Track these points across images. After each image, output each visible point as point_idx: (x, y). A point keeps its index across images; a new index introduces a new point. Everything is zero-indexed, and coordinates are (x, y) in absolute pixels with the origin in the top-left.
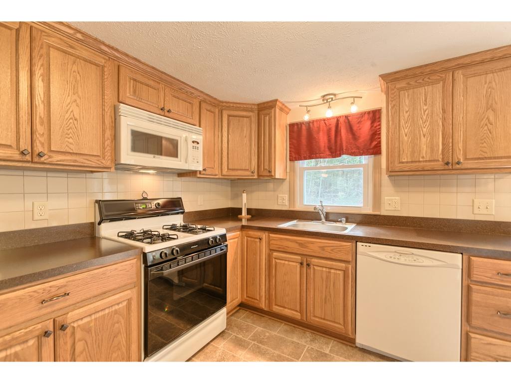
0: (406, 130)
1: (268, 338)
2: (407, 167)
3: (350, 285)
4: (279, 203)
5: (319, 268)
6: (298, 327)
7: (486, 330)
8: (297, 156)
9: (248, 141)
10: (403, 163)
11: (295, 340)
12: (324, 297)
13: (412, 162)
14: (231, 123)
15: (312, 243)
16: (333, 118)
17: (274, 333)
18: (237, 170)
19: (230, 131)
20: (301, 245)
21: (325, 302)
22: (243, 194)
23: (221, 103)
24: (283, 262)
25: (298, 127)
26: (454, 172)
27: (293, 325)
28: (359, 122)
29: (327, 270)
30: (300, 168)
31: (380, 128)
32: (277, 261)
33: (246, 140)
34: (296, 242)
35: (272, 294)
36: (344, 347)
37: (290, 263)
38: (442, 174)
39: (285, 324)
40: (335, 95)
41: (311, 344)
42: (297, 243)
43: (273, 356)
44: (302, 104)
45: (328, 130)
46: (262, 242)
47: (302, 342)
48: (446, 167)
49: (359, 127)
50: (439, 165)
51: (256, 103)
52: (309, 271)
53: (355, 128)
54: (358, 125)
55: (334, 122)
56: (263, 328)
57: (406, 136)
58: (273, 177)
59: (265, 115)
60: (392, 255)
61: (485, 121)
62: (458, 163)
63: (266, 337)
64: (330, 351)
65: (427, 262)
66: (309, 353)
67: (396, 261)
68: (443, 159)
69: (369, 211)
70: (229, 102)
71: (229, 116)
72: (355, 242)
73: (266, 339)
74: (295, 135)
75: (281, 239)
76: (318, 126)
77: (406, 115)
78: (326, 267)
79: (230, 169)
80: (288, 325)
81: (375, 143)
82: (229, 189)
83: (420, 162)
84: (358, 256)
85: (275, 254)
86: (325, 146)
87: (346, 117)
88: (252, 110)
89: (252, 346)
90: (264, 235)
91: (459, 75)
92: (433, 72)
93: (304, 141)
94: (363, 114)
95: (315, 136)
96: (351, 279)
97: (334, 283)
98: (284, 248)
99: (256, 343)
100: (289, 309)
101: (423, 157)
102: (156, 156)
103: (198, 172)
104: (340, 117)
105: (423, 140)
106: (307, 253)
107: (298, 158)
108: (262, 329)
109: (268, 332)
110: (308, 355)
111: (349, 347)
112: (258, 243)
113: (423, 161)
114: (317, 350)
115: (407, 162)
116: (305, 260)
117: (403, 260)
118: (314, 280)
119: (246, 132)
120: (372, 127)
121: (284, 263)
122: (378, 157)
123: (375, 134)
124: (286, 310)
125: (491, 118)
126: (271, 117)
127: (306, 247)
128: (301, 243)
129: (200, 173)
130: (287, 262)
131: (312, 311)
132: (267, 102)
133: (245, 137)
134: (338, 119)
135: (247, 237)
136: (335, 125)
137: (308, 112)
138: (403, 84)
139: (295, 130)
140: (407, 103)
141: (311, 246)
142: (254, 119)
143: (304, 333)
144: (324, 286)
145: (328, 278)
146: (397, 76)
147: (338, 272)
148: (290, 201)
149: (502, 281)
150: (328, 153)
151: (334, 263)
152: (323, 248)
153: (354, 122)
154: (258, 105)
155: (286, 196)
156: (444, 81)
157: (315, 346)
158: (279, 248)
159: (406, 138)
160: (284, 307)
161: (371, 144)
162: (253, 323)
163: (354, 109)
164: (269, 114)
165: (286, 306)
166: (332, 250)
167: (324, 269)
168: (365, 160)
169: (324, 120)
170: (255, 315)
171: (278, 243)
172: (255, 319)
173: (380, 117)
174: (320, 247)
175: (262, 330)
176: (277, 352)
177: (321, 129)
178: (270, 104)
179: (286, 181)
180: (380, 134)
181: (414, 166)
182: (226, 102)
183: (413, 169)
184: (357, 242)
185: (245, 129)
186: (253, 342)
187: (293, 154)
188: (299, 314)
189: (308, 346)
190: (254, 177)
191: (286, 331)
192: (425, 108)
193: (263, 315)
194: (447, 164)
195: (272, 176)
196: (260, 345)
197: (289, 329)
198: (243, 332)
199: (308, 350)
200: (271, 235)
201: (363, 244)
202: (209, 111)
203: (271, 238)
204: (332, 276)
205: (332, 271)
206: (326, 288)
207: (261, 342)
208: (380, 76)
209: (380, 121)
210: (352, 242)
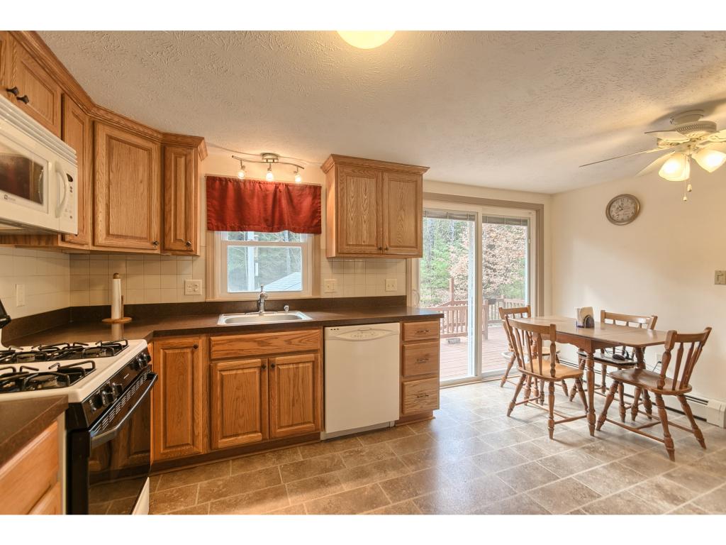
0: (352, 215)
1: (225, 486)
2: (353, 249)
3: (319, 375)
4: (187, 293)
5: (285, 367)
6: (252, 454)
7: (413, 376)
8: (220, 224)
9: (146, 190)
10: (349, 245)
11: (260, 468)
12: (291, 398)
13: (357, 245)
14: (115, 152)
15: (276, 338)
16: (271, 183)
17: (227, 477)
18: (126, 237)
19: (114, 165)
20: (261, 343)
21: (293, 405)
22: (116, 280)
23: (96, 109)
24: (234, 372)
25: (221, 184)
26: (383, 256)
27: (245, 455)
28: (301, 195)
29: (295, 366)
30: (222, 241)
31: (320, 206)
32: (224, 373)
33: (143, 188)
34: (253, 340)
35: (217, 425)
36: (312, 447)
37: (246, 371)
38: (367, 258)
39: (233, 460)
40: (277, 156)
41: (280, 463)
42: (255, 341)
43: (250, 498)
44: (235, 155)
45: (263, 197)
46: (196, 353)
47: (270, 465)
48: (379, 251)
49: (299, 200)
50: (374, 250)
51: (163, 131)
52: (272, 374)
53: (295, 201)
54: (299, 198)
55: (272, 188)
56: (206, 480)
57: (352, 219)
58: (194, 253)
59: (178, 156)
60: (355, 334)
61: (399, 218)
62: (387, 249)
63: (221, 486)
64: (304, 458)
65: (380, 334)
66: (285, 471)
67: (359, 338)
68: (377, 244)
69: (308, 294)
70: (111, 113)
71: (110, 138)
72: (322, 327)
73: (223, 488)
74: (216, 194)
75: (231, 341)
76: (252, 188)
77: (352, 200)
78: (293, 364)
79: (113, 235)
80: (238, 458)
81: (316, 221)
82: (67, 270)
83: (362, 245)
84: (327, 343)
85: (221, 364)
86: (260, 216)
87: (287, 186)
88: (151, 139)
89: (211, 507)
90: (201, 341)
91: (386, 176)
92: (370, 168)
93: (230, 203)
94: (303, 188)
95: (249, 201)
96: (319, 368)
97: (303, 379)
98: (235, 353)
99: (213, 500)
100: (244, 434)
101: (364, 242)
102: (10, 196)
103: (59, 236)
104: (280, 184)
105: (364, 226)
106: (270, 352)
107: (222, 227)
108: (206, 482)
109: (218, 480)
110: (286, 473)
111: (316, 445)
112: (189, 356)
113: (364, 245)
114: (291, 464)
115: (353, 245)
116: (267, 361)
117: (364, 336)
118: (279, 383)
119: (142, 173)
120: (313, 203)
121: (236, 374)
122: (317, 236)
123: (316, 212)
124: (240, 437)
125: (403, 216)
126: (190, 161)
127: (269, 344)
128: (262, 341)
129: (63, 239)
130: (240, 372)
131: (277, 423)
132: (184, 137)
133: (141, 182)
134: (277, 186)
135: (163, 349)
136: (273, 192)
137: (243, 167)
138: (349, 170)
139: (217, 186)
140: (353, 189)
141: (274, 342)
142: (156, 155)
143: (264, 456)
144: (292, 386)
145: (296, 375)
146: (345, 160)
147: (307, 365)
148: (206, 287)
149: (419, 337)
150: (264, 225)
151: (302, 356)
152: (289, 342)
153: (295, 193)
154: (165, 135)
155: (201, 282)
156: (377, 178)
157: (287, 460)
158: (227, 354)
159: (352, 222)
160: (237, 435)
161: (312, 222)
162: (185, 483)
163: (298, 180)
164: (186, 156)
165: (240, 432)
166: (300, 342)
167: (291, 366)
168: (302, 238)
169: (259, 183)
170: (179, 473)
171: (226, 347)
172: (184, 476)
173: (320, 195)
174: (286, 341)
175: (208, 483)
176: (251, 492)
177: (256, 193)
178: (189, 140)
179: (199, 259)
180: (320, 212)
181: (358, 249)
182: (105, 110)
183: (357, 252)
184: (324, 327)
185: (141, 169)
186: (209, 503)
187: (213, 221)
188: (260, 434)
189: (279, 466)
190: (156, 252)
191: (241, 466)
192: (365, 197)
193: (194, 466)
194: (380, 249)
195: (192, 251)
196: (222, 499)
197: (243, 463)
198: (182, 502)
199: (282, 470)
200: (212, 338)
201: (330, 328)
202: (77, 117)
203: (213, 343)
204: (300, 370)
205: (301, 365)
206: (294, 387)
207: (220, 496)
208: (332, 155)
209: (320, 199)
210: (320, 328)
